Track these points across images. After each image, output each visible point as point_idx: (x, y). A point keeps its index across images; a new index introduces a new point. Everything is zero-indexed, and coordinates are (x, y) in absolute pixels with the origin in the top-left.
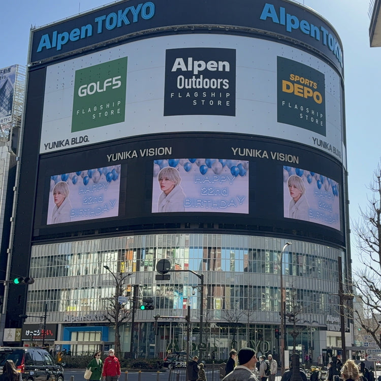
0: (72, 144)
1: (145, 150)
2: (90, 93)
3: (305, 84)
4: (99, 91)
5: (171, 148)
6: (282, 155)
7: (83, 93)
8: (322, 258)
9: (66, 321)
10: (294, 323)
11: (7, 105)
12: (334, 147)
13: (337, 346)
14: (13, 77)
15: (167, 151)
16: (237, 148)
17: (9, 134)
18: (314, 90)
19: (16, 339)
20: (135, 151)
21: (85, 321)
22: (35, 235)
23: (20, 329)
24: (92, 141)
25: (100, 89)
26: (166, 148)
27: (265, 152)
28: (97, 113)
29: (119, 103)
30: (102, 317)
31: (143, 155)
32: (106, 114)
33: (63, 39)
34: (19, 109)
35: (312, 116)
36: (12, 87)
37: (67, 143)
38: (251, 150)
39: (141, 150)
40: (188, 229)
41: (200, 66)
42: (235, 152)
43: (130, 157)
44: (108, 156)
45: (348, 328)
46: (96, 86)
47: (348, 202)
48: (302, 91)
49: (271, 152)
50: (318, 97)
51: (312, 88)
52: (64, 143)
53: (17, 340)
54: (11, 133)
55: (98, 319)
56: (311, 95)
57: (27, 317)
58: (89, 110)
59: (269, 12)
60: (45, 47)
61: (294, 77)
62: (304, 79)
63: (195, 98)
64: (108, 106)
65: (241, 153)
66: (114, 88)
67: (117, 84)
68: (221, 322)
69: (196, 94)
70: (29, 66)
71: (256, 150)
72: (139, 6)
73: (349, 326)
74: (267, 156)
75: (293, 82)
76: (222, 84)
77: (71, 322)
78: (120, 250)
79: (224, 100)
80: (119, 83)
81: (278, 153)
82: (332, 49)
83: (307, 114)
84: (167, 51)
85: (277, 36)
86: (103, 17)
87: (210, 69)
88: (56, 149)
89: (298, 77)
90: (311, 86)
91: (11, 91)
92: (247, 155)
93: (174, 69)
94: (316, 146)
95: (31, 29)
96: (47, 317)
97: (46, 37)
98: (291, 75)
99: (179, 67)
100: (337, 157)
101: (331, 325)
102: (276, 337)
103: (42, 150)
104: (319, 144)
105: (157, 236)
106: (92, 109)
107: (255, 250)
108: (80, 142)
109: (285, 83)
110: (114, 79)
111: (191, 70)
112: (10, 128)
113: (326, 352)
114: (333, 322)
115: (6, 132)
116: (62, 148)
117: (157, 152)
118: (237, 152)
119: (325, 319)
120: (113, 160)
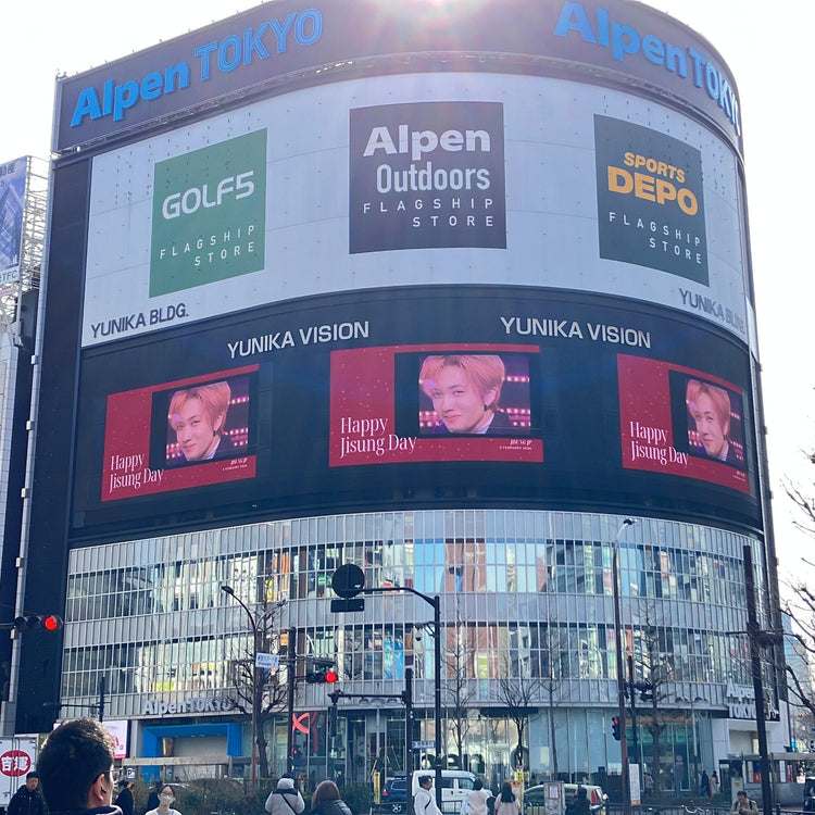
0: (152, 323)
1: (311, 329)
2: (187, 211)
3: (659, 173)
4: (207, 205)
5: (367, 323)
6: (612, 331)
7: (174, 211)
8: (711, 555)
9: (148, 713)
10: (655, 704)
11: (7, 245)
12: (728, 310)
14: (21, 182)
15: (360, 329)
16: (513, 319)
17: (16, 307)
18: (678, 186)
20: (288, 334)
21: (188, 711)
22: (75, 526)
24: (193, 315)
25: (209, 201)
26: (357, 324)
27: (575, 324)
28: (203, 253)
29: (251, 228)
30: (227, 703)
31: (306, 342)
32: (224, 254)
33: (125, 96)
34: (36, 254)
35: (676, 242)
36: (18, 204)
37: (141, 320)
38: (545, 321)
39: (301, 331)
40: (411, 500)
41: (424, 142)
42: (508, 326)
43: (278, 347)
44: (230, 345)
45: (776, 712)
46: (200, 194)
47: (763, 431)
48: (651, 189)
49: (589, 325)
50: (688, 202)
51: (674, 182)
52: (134, 323)
54: (19, 304)
55: (218, 708)
56: (671, 197)
57: (61, 707)
58: (187, 249)
59: (574, 20)
60: (88, 114)
61: (634, 159)
62: (654, 162)
63: (418, 213)
64: (227, 236)
65: (522, 329)
66: (238, 197)
67: (246, 189)
68: (492, 705)
69: (419, 205)
70: (55, 157)
71: (556, 321)
72: (289, 18)
73: (777, 708)
74: (579, 333)
75: (632, 170)
76: (474, 177)
77: (160, 716)
78: (261, 553)
79: (480, 213)
80: (251, 185)
81: (604, 327)
82: (715, 94)
83: (666, 238)
84: (352, 112)
85: (594, 70)
86: (212, 46)
87: (446, 146)
88: (117, 335)
89: (644, 160)
90: (671, 177)
91: (17, 214)
92: (535, 333)
93: (369, 152)
94: (688, 308)
95: (57, 78)
96: (107, 707)
97: (88, 94)
98: (627, 155)
99: (380, 146)
100: (737, 332)
101: (736, 705)
103: (88, 339)
104: (694, 304)
105: (344, 517)
106: (193, 246)
107: (560, 542)
108: (169, 319)
109: (613, 172)
110: (239, 177)
111: (406, 151)
112: (16, 294)
113: (727, 766)
114: (740, 700)
115: (9, 303)
116: (130, 332)
117: (338, 332)
118: (514, 326)
119: (724, 693)
120: (242, 354)
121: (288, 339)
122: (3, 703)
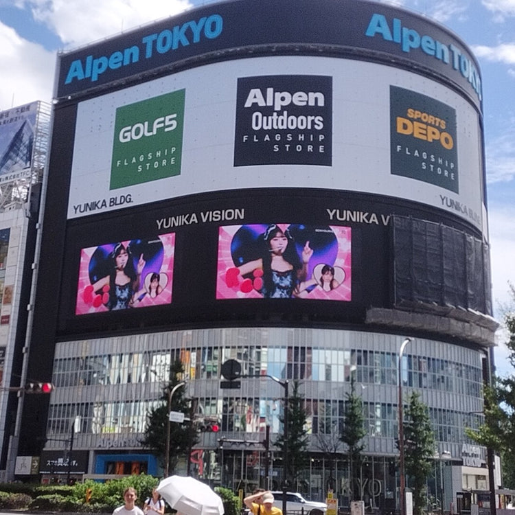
0: (110, 206)
1: (208, 213)
2: (135, 138)
3: (429, 122)
4: (147, 134)
5: (243, 210)
7: (126, 137)
8: (454, 363)
9: (100, 446)
11: (24, 155)
12: (470, 210)
13: (477, 488)
14: (33, 117)
15: (238, 213)
16: (334, 211)
17: (28, 193)
18: (441, 131)
19: (31, 471)
20: (194, 215)
21: (125, 446)
22: (60, 329)
23: (38, 458)
24: (136, 202)
25: (149, 132)
26: (237, 211)
27: (374, 215)
28: (143, 164)
29: (173, 149)
31: (204, 220)
32: (156, 165)
33: (100, 66)
34: (42, 161)
35: (439, 165)
36: (31, 131)
37: (104, 204)
38: (355, 213)
39: (202, 214)
40: (267, 321)
41: (283, 99)
42: (331, 215)
43: (187, 223)
44: (158, 221)
46: (144, 128)
48: (424, 132)
49: (383, 216)
50: (447, 140)
51: (438, 128)
52: (99, 205)
53: (33, 473)
54: (30, 192)
56: (436, 137)
57: (47, 440)
58: (134, 161)
59: (379, 25)
60: (77, 77)
61: (414, 113)
62: (427, 116)
63: (277, 143)
64: (158, 154)
65: (340, 217)
66: (167, 130)
67: (171, 125)
68: (313, 451)
69: (278, 138)
70: (55, 102)
71: (362, 213)
72: (202, 21)
74: (376, 221)
75: (412, 120)
76: (313, 121)
77: (107, 449)
78: (173, 350)
79: (316, 144)
80: (174, 123)
82: (466, 74)
83: (432, 163)
84: (239, 79)
85: (390, 57)
86: (154, 37)
87: (297, 103)
88: (89, 213)
89: (420, 113)
90: (437, 125)
91: (30, 137)
92: (348, 219)
93: (248, 104)
94: (445, 207)
95: (58, 54)
96: (75, 442)
97: (77, 64)
98: (410, 110)
99: (255, 101)
100: (475, 223)
101: (468, 458)
102: (390, 473)
103: (71, 215)
104: (449, 204)
105: (224, 330)
106: (137, 159)
107: (359, 351)
108: (121, 203)
109: (400, 121)
110: (168, 118)
111: (271, 104)
112: (28, 186)
113: (462, 496)
114: (470, 455)
115: (23, 190)
116: (97, 211)
117: (225, 215)
118: (335, 215)
119: (460, 449)
120: (165, 227)
121: (194, 219)
122: (11, 437)
